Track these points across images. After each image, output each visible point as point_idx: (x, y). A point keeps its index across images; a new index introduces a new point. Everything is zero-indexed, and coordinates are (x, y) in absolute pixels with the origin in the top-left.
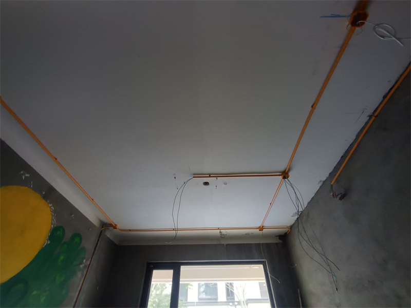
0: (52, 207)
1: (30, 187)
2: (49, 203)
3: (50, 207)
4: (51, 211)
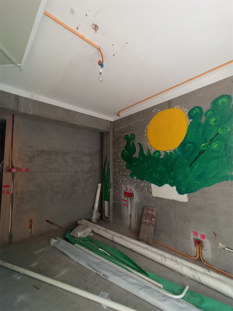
0: (178, 107)
1: (160, 111)
2: (174, 107)
3: (177, 108)
4: (179, 108)
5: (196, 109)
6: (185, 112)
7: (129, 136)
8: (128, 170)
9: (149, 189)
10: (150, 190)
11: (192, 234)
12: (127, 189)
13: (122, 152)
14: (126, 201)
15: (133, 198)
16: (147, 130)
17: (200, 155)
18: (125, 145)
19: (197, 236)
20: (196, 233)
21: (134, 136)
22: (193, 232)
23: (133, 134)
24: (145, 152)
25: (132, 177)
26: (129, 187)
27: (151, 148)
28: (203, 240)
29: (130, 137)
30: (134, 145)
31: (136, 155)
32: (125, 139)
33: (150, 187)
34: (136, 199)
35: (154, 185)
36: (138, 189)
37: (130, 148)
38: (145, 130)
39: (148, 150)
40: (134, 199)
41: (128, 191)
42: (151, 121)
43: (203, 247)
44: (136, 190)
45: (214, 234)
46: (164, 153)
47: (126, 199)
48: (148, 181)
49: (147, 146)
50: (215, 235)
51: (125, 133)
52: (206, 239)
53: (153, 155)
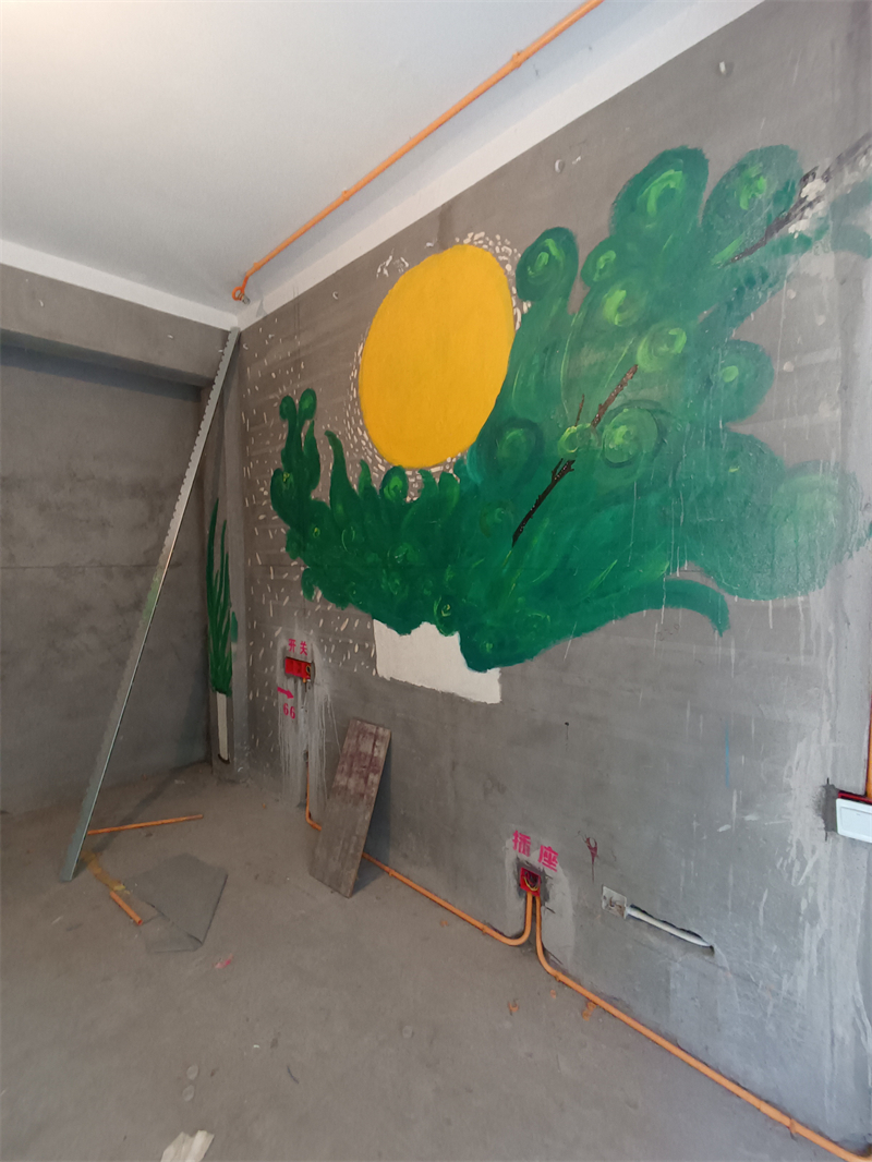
0: (477, 237)
1: (406, 269)
2: (461, 242)
3: (471, 243)
4: (480, 246)
5: (550, 243)
6: (503, 264)
7: (294, 403)
8: (294, 559)
9: (367, 645)
10: (370, 648)
11: (509, 843)
12: (292, 643)
13: (273, 479)
14: (289, 695)
15: (312, 682)
16: (358, 367)
17: (554, 482)
18: (282, 446)
19: (527, 851)
20: (523, 841)
21: (315, 399)
22: (516, 834)
23: (310, 393)
24: (354, 477)
25: (309, 592)
26: (299, 636)
27: (373, 458)
28: (548, 871)
29: (297, 408)
30: (312, 443)
31: (321, 492)
32: (283, 415)
33: (369, 637)
34: (323, 686)
35: (384, 626)
36: (329, 647)
37: (300, 459)
38: (351, 370)
39: (364, 464)
40: (315, 686)
41: (297, 654)
42: (374, 321)
43: (546, 898)
44: (321, 647)
45: (590, 847)
46: (419, 478)
47: (289, 685)
48: (363, 608)
49: (359, 445)
50: (593, 851)
51: (282, 389)
52: (558, 867)
53: (381, 491)
